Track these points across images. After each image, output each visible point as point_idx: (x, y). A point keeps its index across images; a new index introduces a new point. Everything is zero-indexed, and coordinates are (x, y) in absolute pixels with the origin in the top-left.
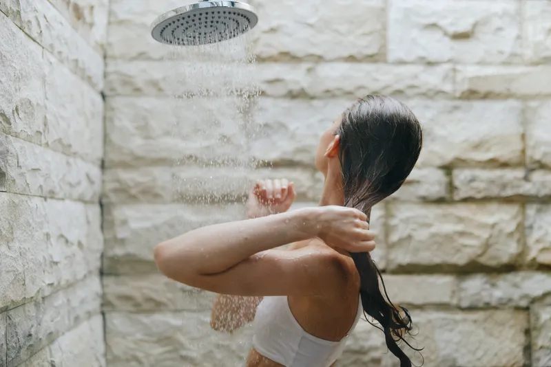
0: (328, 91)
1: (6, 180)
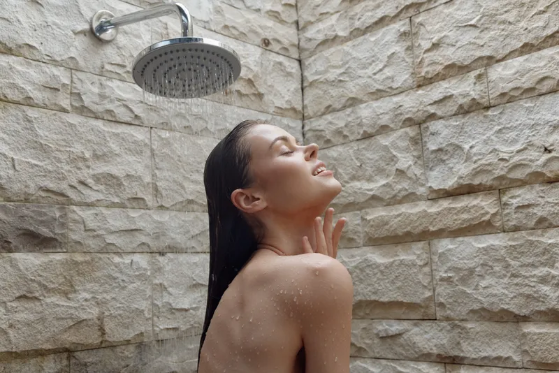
1: (65, 243)
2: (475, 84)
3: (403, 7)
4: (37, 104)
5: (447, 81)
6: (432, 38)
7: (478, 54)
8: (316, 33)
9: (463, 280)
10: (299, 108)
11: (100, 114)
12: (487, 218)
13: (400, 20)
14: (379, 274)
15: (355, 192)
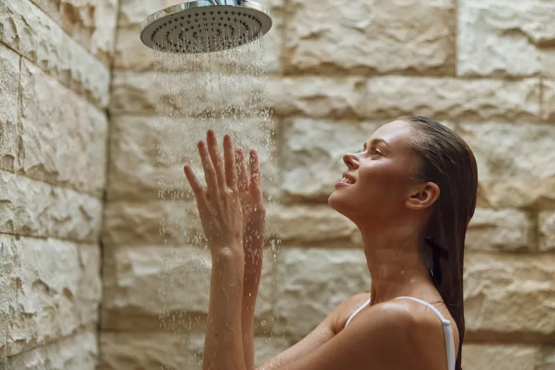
0: (380, 111)
2: (354, 90)
5: (321, 78)
6: (311, 26)
9: (312, 295)
12: (347, 233)
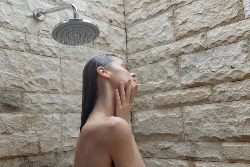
1: (23, 109)
2: (201, 39)
3: (170, 5)
4: (10, 48)
5: (189, 38)
6: (182, 19)
7: (203, 26)
8: (133, 17)
9: (197, 124)
10: (125, 49)
11: (38, 53)
12: (206, 97)
13: (169, 11)
14: (160, 121)
15: (150, 86)
